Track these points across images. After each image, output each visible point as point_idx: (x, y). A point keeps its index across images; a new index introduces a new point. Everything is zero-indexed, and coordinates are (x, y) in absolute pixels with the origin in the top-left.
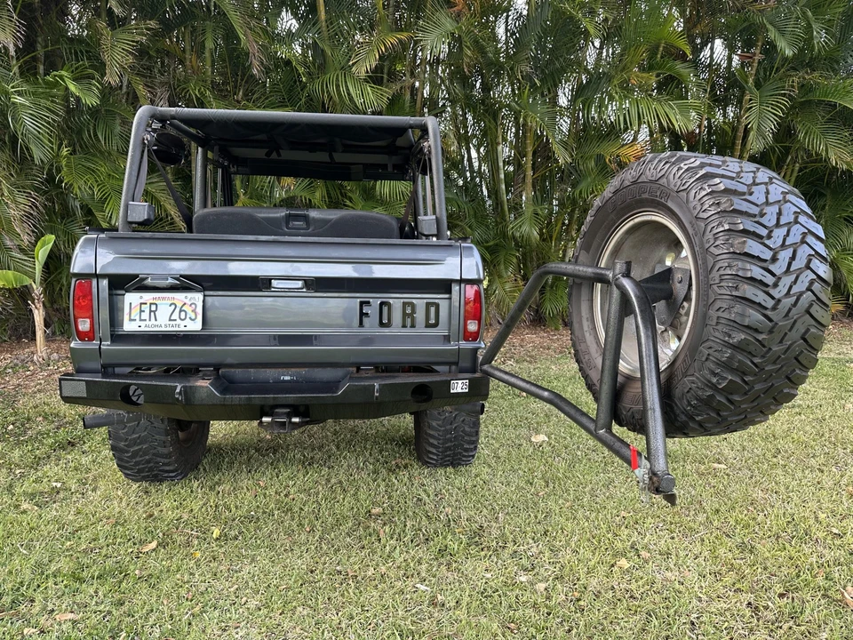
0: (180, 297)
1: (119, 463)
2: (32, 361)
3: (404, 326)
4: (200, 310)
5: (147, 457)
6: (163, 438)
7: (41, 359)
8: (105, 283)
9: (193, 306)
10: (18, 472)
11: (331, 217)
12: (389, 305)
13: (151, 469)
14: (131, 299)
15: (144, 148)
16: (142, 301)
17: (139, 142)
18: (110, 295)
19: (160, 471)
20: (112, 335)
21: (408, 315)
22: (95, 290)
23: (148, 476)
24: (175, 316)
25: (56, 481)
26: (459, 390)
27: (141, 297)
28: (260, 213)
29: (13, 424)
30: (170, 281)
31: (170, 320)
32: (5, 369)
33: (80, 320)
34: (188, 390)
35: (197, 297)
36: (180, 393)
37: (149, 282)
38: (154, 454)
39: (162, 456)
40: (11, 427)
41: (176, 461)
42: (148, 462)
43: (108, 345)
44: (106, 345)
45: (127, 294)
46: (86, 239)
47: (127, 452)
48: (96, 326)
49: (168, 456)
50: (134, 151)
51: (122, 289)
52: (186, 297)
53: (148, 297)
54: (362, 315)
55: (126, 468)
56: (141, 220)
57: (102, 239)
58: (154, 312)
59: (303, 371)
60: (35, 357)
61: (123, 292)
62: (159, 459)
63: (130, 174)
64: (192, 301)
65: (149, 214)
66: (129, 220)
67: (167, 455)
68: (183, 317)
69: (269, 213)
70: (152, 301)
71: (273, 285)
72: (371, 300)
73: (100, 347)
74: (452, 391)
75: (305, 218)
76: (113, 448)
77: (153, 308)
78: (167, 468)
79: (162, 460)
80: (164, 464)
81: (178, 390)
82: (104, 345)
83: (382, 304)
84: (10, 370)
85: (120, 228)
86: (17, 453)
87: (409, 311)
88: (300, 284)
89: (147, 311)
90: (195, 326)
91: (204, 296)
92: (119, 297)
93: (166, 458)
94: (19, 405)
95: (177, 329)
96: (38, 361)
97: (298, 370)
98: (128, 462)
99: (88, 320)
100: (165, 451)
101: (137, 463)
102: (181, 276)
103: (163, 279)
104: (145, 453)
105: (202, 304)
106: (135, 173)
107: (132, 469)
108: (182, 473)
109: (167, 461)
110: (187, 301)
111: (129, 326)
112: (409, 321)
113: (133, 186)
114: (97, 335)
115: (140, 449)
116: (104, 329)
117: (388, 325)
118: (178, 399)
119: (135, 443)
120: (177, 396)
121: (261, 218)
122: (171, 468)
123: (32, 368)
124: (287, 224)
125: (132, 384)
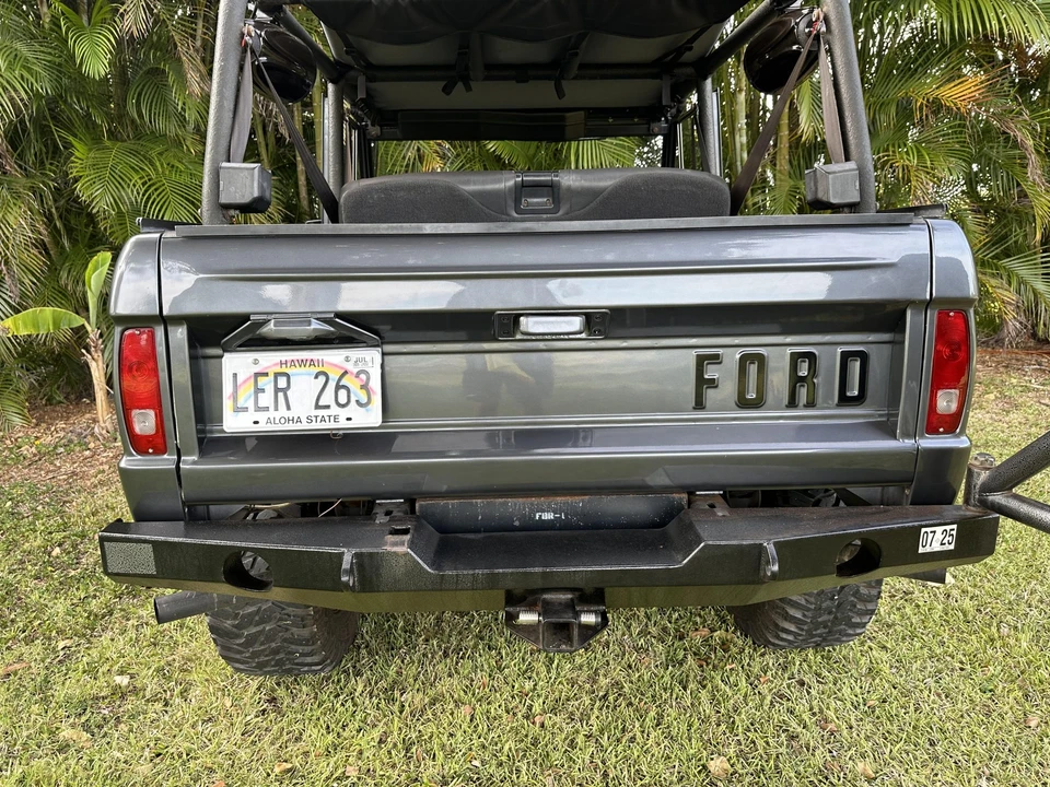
0: (334, 357)
1: (225, 653)
2: (92, 435)
3: (792, 404)
4: (376, 384)
5: (273, 645)
6: (300, 612)
7: (104, 432)
8: (180, 334)
9: (363, 377)
10: (61, 644)
11: (603, 184)
12: (760, 360)
13: (279, 663)
14: (236, 365)
15: (245, 51)
16: (257, 369)
17: (234, 39)
18: (193, 358)
19: (297, 664)
20: (201, 441)
21: (802, 379)
22: (161, 349)
23: (274, 671)
24: (328, 398)
25: (122, 673)
26: (936, 547)
27: (256, 362)
28: (468, 183)
29: (60, 545)
30: (316, 325)
31: (317, 407)
32: (55, 448)
33: (135, 413)
34: (366, 560)
35: (370, 358)
36: (350, 572)
37: (270, 329)
38: (285, 640)
39: (299, 642)
40: (57, 550)
41: (323, 647)
42: (276, 652)
43: (194, 463)
44: (190, 462)
45: (227, 356)
46: (138, 244)
47: (238, 636)
48: (168, 425)
49: (310, 641)
50: (225, 58)
51: (216, 344)
52: (347, 359)
53: (269, 359)
54: (703, 384)
55: (238, 661)
56: (246, 199)
57: (172, 244)
58: (285, 391)
59: (579, 502)
60: (96, 430)
61: (220, 352)
62: (293, 647)
63: (220, 106)
64: (361, 367)
65: (261, 187)
66: (224, 200)
67: (308, 640)
68: (343, 398)
69: (484, 183)
70: (279, 370)
71: (523, 328)
72: (720, 351)
73: (178, 467)
74: (921, 550)
75: (552, 189)
76: (213, 629)
77: (282, 383)
78: (309, 660)
79: (300, 649)
80: (302, 655)
81: (346, 565)
82: (185, 462)
83: (745, 360)
84: (62, 450)
85: (205, 218)
86: (61, 606)
87: (803, 372)
88: (575, 323)
89: (270, 389)
90: (368, 418)
91: (383, 354)
92: (213, 361)
93: (307, 645)
94: (70, 510)
95: (332, 425)
96: (101, 435)
97: (569, 499)
98: (240, 652)
99: (151, 413)
100: (305, 633)
101: (255, 655)
102: (339, 315)
103: (301, 323)
104: (270, 637)
105: (380, 371)
106: (229, 105)
107: (248, 663)
108: (332, 662)
109: (307, 649)
110: (350, 367)
111: (234, 422)
112: (803, 393)
113: (226, 131)
114: (171, 443)
115: (260, 632)
116: (184, 428)
117: (757, 404)
118: (347, 584)
119: (249, 620)
120: (344, 579)
121: (470, 193)
122: (315, 659)
123: (92, 445)
124: (517, 201)
125: (247, 549)
